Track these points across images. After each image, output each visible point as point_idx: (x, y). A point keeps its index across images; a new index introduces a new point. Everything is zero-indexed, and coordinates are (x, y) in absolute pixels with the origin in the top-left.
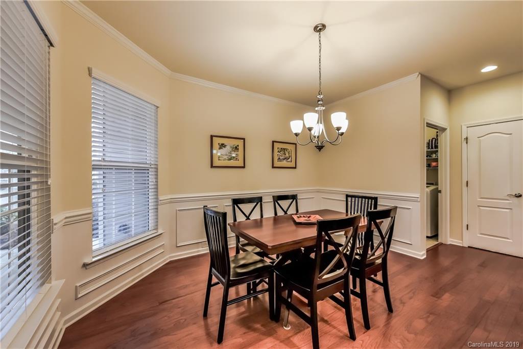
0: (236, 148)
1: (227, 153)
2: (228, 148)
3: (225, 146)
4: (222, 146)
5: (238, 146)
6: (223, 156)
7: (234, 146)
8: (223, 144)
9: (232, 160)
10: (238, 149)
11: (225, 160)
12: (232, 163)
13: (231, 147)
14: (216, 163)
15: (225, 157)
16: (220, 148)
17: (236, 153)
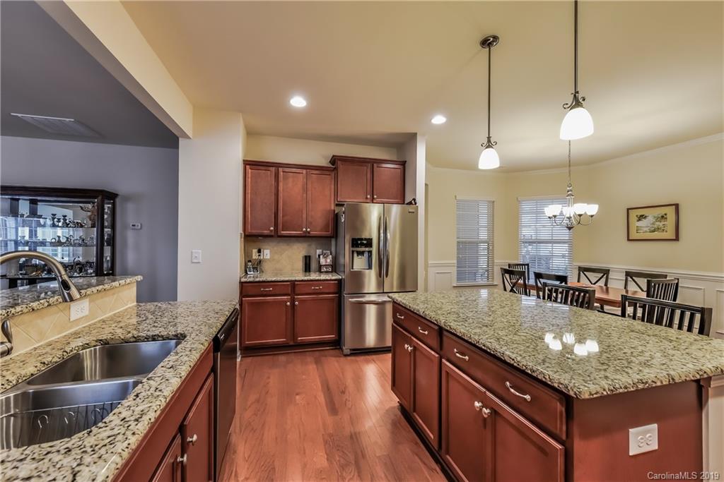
0: (663, 217)
1: (649, 225)
2: (650, 219)
3: (646, 217)
4: (641, 217)
5: (666, 214)
6: (642, 229)
7: (660, 216)
8: (642, 216)
9: (656, 232)
10: (666, 218)
11: (646, 232)
12: (657, 235)
13: (655, 217)
14: (634, 235)
15: (646, 229)
16: (639, 220)
17: (663, 223)
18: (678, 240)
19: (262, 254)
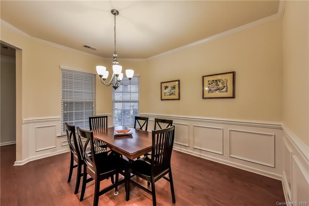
0: (174, 88)
1: (169, 91)
2: (169, 88)
4: (166, 87)
5: (175, 86)
6: (167, 93)
9: (172, 95)
10: (175, 88)
11: (168, 95)
12: (172, 97)
13: (171, 87)
14: (164, 97)
15: (168, 94)
16: (165, 89)
17: (174, 90)
18: (180, 100)
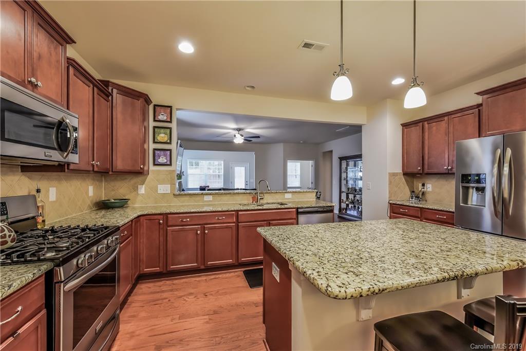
19: (425, 188)
